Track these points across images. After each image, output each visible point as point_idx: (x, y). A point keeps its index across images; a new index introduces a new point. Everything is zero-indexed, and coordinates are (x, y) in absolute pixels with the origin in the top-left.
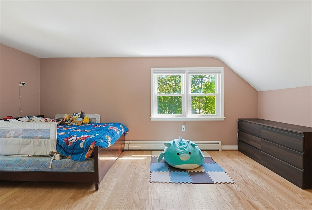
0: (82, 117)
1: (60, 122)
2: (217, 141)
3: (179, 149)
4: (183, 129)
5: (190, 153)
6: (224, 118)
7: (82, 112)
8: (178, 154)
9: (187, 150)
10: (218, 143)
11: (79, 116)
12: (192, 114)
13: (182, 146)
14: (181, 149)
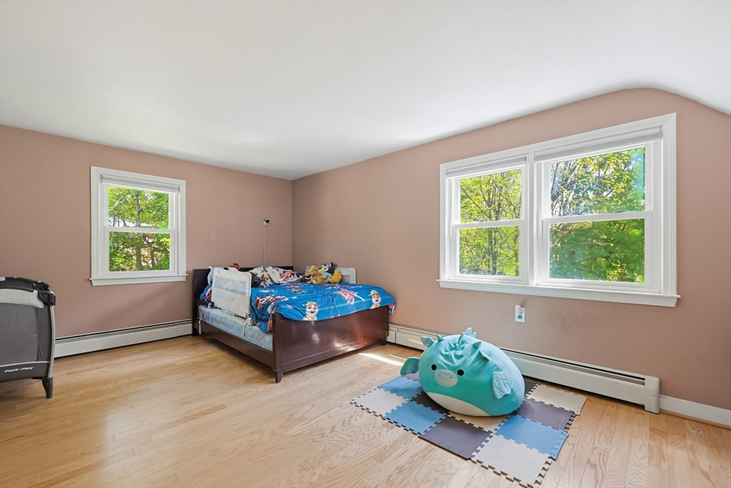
0: (331, 271)
1: (301, 277)
2: (645, 374)
3: (442, 358)
4: (520, 317)
5: (460, 373)
6: (678, 299)
7: (332, 263)
8: (434, 367)
9: (457, 362)
10: (641, 381)
11: (327, 270)
12: (552, 277)
13: (452, 353)
14: (447, 357)
